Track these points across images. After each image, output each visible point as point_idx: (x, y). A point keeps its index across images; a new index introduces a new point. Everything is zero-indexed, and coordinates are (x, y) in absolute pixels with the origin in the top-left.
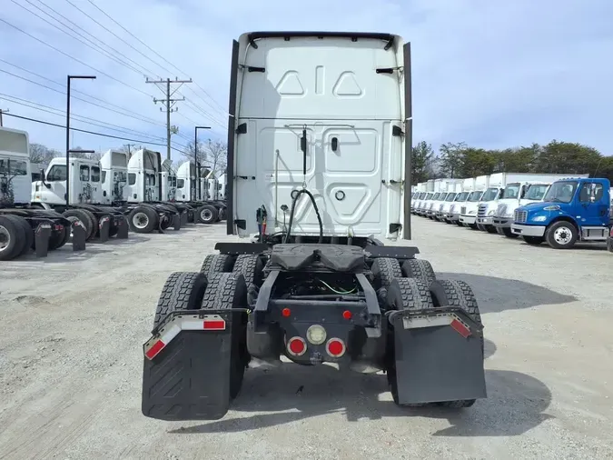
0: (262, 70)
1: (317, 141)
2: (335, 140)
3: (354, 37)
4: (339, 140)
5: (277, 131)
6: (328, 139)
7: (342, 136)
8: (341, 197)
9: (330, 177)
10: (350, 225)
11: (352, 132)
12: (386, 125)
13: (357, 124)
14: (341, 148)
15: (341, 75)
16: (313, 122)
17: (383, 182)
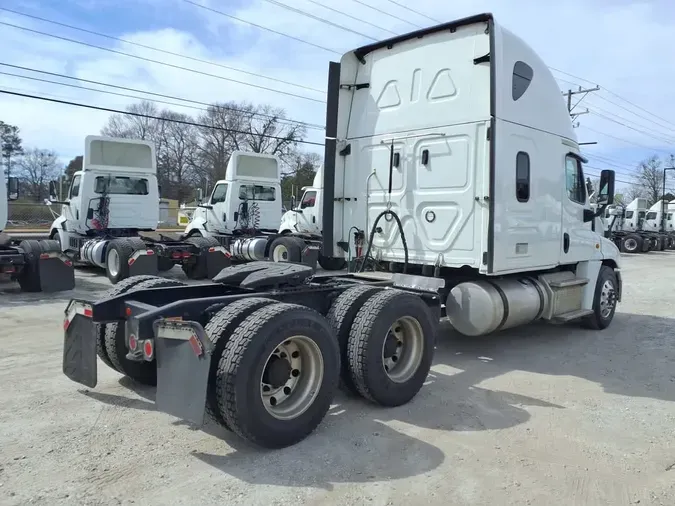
0: (366, 86)
1: (409, 155)
2: (426, 153)
3: (452, 27)
4: (431, 153)
5: (375, 149)
6: (419, 153)
7: (433, 146)
8: (432, 218)
9: (420, 195)
10: (442, 252)
11: (442, 142)
12: (481, 128)
13: (448, 131)
14: (432, 160)
15: (437, 75)
16: (405, 135)
17: (477, 199)
